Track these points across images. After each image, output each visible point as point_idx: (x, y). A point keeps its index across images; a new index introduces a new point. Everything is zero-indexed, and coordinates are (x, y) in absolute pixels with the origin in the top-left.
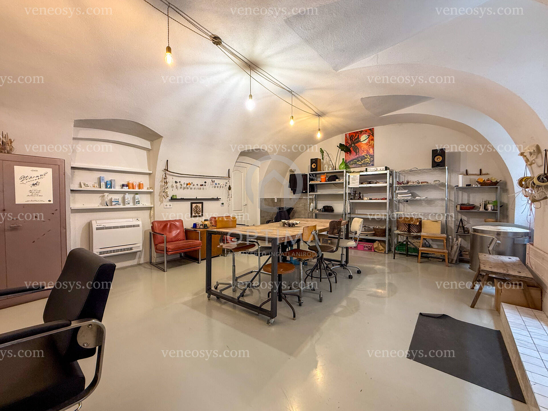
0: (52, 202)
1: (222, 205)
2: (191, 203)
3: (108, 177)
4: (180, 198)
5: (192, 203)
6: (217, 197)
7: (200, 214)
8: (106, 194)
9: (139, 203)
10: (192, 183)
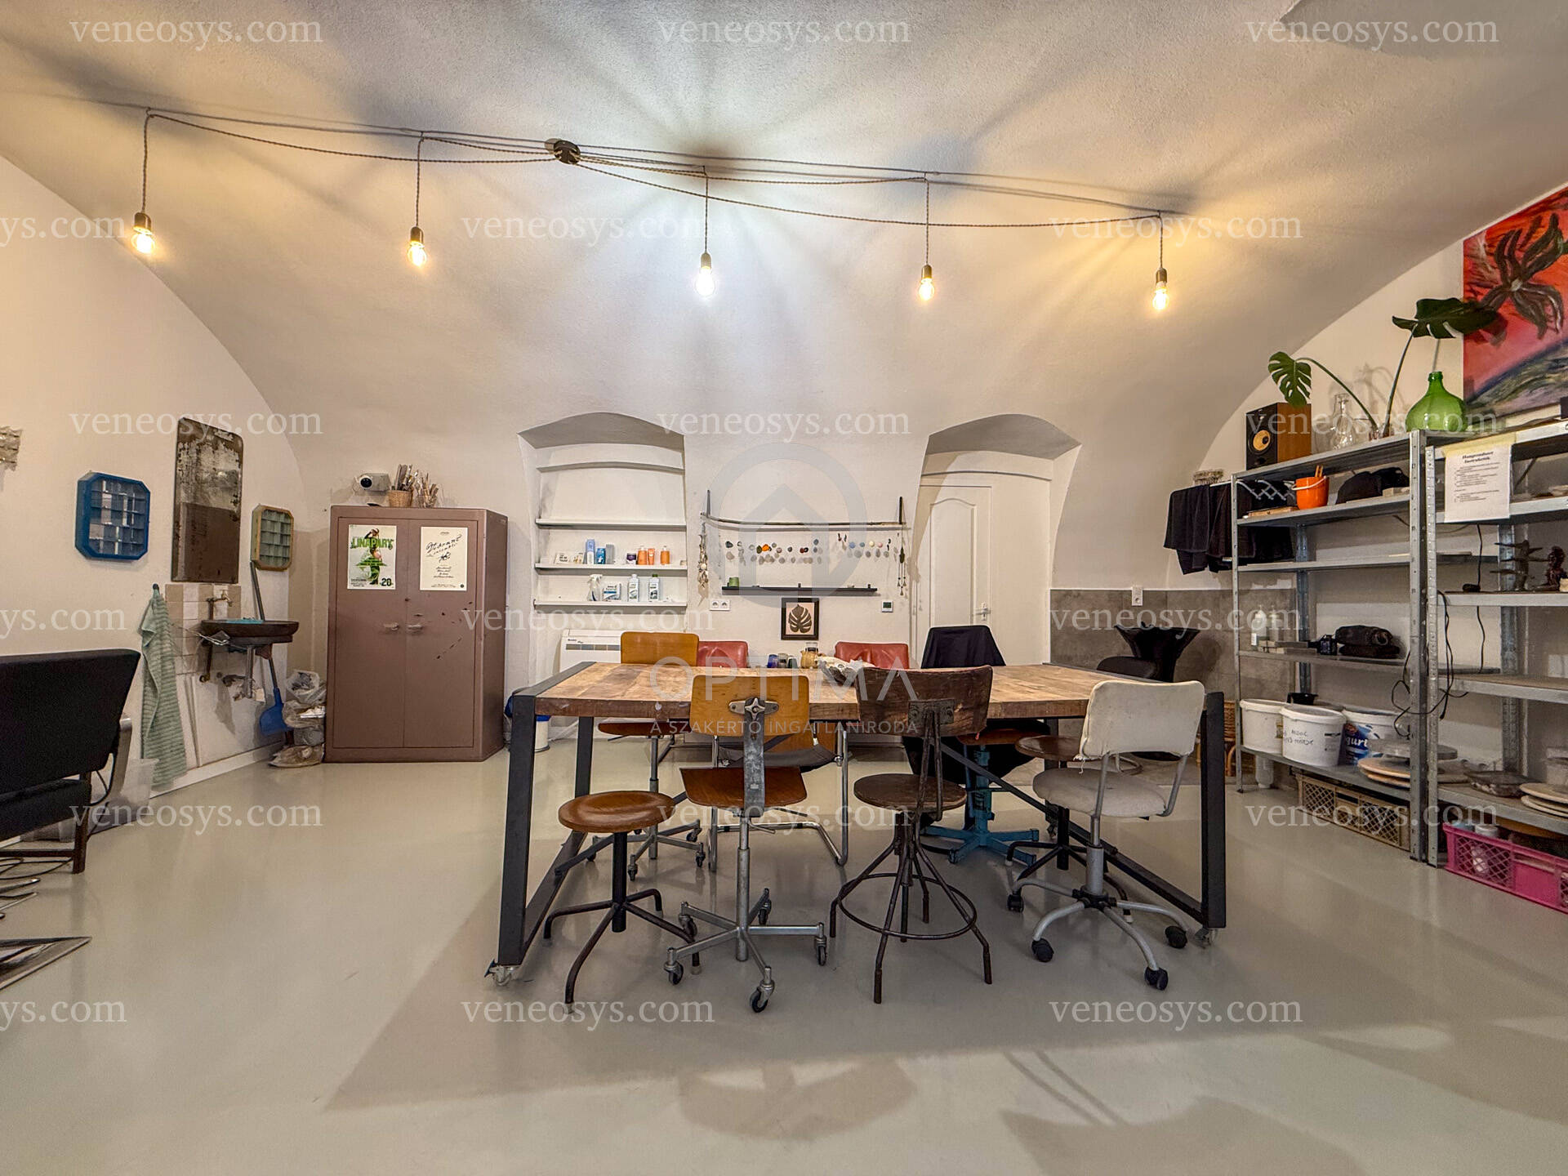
0: (465, 589)
1: (886, 609)
2: (782, 599)
3: (602, 540)
4: (751, 586)
5: (784, 601)
6: (869, 585)
7: (811, 632)
8: (595, 576)
9: (656, 598)
10: (774, 545)
